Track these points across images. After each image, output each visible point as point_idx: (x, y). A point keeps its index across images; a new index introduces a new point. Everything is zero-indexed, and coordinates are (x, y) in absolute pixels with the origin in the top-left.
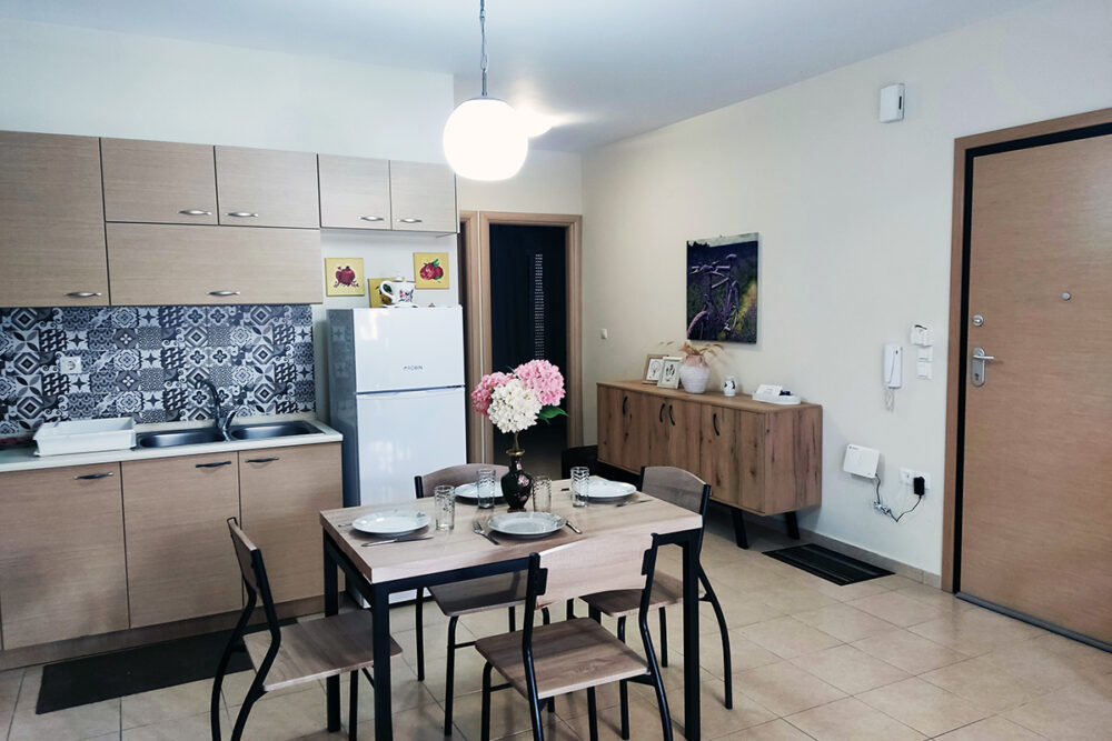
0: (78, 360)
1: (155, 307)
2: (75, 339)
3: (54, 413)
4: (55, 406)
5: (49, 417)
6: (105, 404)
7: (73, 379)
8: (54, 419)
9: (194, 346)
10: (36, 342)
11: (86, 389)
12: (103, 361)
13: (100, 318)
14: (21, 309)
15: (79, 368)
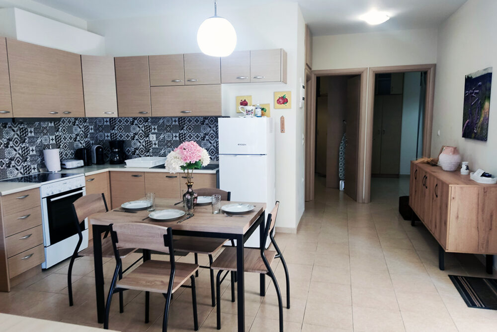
0: (155, 136)
1: (177, 117)
2: (154, 128)
3: (148, 154)
4: (148, 151)
5: (147, 155)
6: (162, 152)
7: (153, 143)
8: (148, 156)
9: (189, 132)
10: (143, 129)
11: (157, 146)
12: (162, 136)
13: (161, 121)
14: (140, 118)
15: (155, 139)
